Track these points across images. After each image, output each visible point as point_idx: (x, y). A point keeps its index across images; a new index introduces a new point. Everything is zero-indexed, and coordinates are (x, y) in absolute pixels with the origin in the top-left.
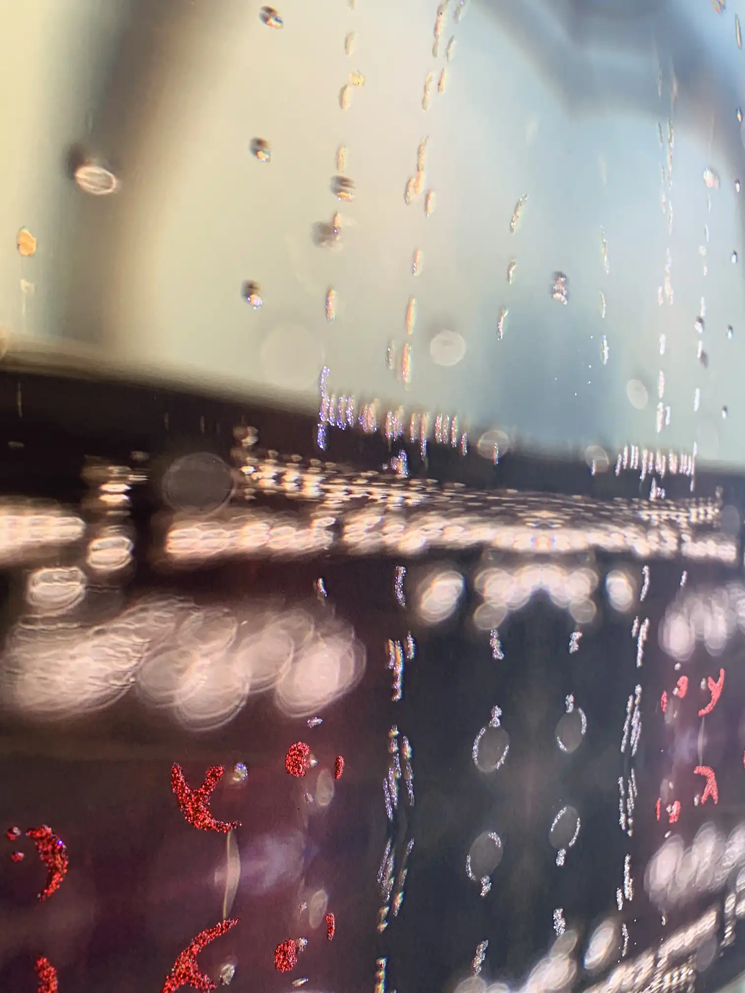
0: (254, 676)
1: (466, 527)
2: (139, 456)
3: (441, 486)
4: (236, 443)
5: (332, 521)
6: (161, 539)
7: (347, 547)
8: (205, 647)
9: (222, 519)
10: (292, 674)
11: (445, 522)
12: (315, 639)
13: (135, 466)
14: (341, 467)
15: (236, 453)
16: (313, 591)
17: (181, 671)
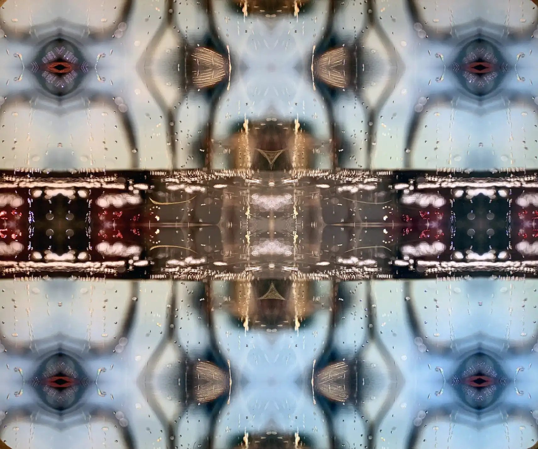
0: (430, 202)
1: (463, 184)
2: (414, 178)
3: (458, 178)
4: (425, 175)
5: (439, 184)
6: (417, 186)
7: (442, 187)
8: (423, 198)
9: (424, 184)
10: (435, 202)
11: (459, 183)
12: (438, 198)
13: (414, 179)
14: (440, 177)
15: (425, 177)
16: (437, 193)
17: (420, 201)
